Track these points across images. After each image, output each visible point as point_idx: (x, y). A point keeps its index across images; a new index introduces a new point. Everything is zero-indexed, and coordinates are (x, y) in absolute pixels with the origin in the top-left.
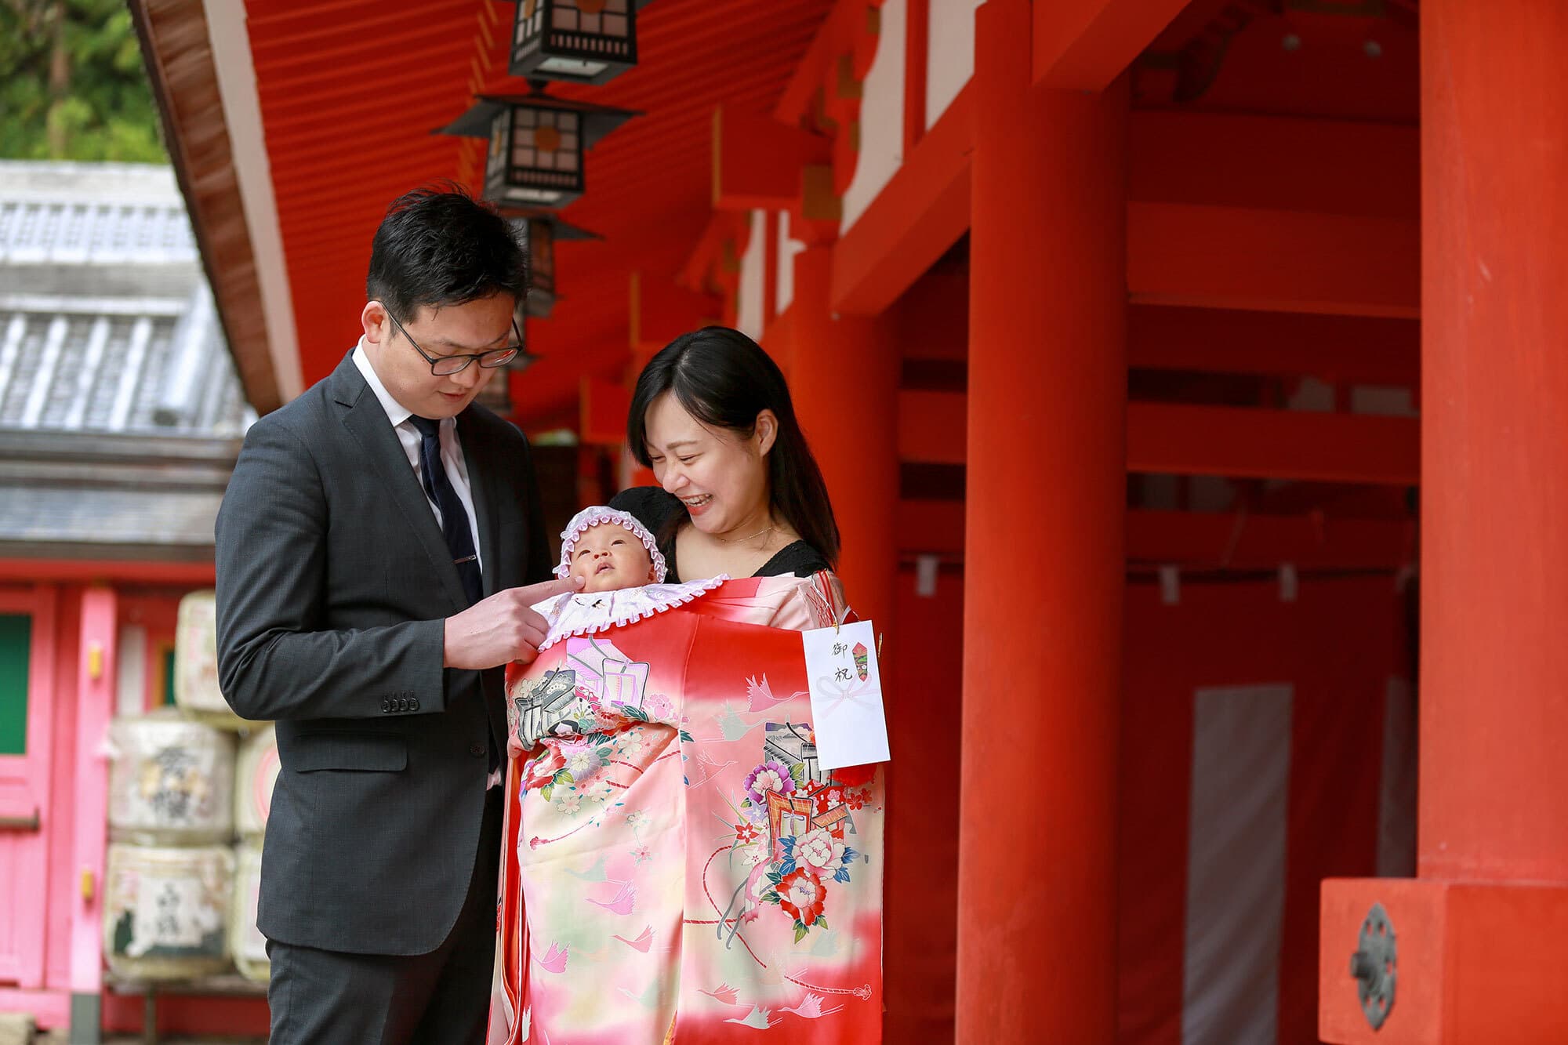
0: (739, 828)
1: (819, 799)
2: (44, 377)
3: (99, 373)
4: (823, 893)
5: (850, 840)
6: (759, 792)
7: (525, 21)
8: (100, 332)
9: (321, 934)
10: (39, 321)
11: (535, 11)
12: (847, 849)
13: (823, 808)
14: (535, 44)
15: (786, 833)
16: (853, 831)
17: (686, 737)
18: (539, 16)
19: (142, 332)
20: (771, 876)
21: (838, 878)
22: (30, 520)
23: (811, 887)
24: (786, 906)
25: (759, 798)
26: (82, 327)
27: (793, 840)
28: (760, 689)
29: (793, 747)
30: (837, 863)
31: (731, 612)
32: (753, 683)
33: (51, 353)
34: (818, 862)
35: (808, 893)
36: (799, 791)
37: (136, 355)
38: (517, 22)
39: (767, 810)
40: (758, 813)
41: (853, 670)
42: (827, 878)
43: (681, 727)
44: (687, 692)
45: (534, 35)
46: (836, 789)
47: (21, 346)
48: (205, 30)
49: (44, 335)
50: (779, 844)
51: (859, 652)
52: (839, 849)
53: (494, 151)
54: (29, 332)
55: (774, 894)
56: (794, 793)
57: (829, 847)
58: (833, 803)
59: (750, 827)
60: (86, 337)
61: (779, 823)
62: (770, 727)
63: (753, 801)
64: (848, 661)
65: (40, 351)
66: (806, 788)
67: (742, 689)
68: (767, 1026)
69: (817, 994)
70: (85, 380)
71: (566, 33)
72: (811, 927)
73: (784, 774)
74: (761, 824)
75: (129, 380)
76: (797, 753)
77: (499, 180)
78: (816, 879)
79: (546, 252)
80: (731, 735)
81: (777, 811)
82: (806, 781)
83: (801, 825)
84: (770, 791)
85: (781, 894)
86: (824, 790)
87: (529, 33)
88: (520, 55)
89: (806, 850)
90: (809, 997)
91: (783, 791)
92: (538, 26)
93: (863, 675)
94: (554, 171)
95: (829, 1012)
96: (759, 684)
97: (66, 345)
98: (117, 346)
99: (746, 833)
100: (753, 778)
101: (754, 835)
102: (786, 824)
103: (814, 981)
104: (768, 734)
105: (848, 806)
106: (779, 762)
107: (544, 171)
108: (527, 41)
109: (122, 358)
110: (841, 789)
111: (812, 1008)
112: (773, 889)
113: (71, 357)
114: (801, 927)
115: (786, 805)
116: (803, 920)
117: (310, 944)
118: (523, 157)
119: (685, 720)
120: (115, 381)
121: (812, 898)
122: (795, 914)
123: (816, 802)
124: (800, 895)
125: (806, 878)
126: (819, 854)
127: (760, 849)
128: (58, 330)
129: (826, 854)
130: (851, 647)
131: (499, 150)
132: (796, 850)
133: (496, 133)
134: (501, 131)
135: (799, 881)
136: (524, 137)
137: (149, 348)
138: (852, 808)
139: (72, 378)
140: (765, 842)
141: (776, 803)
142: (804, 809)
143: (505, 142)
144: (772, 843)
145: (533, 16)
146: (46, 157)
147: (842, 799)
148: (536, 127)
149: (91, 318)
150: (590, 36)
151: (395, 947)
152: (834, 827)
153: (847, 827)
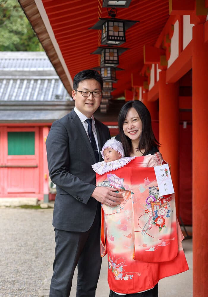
0: (146, 210)
1: (161, 201)
2: (37, 90)
3: (46, 89)
4: (164, 220)
5: (169, 208)
6: (149, 202)
7: (104, 34)
8: (46, 82)
9: (64, 227)
10: (36, 80)
11: (105, 32)
12: (168, 210)
13: (162, 203)
14: (106, 39)
15: (155, 210)
16: (169, 206)
17: (133, 193)
18: (106, 33)
19: (53, 82)
20: (153, 219)
21: (167, 217)
22: (33, 116)
23: (162, 220)
24: (157, 225)
25: (149, 204)
26: (43, 81)
27: (157, 211)
28: (147, 181)
29: (155, 191)
30: (167, 214)
31: (139, 165)
32: (145, 180)
33: (38, 86)
34: (162, 214)
35: (161, 221)
36: (157, 201)
37: (52, 86)
38: (102, 34)
39: (151, 206)
40: (149, 207)
41: (165, 174)
42: (165, 217)
43: (131, 191)
44: (132, 184)
45: (105, 37)
46: (165, 198)
47: (33, 85)
48: (48, 35)
49: (37, 83)
50: (154, 212)
51: (166, 170)
52: (167, 211)
53: (102, 57)
54: (34, 82)
55: (154, 223)
56: (156, 201)
57: (164, 211)
58: (164, 201)
59: (148, 210)
60: (44, 83)
61: (154, 208)
62: (150, 188)
63: (148, 205)
64: (164, 173)
65: (36, 86)
66: (159, 200)
67: (143, 181)
68: (154, 250)
69: (165, 241)
70: (44, 90)
71: (111, 36)
72: (163, 228)
73: (154, 198)
74: (150, 209)
75: (51, 90)
76: (156, 193)
77: (103, 62)
78: (162, 218)
79: (114, 73)
80: (142, 192)
81: (153, 205)
82: (159, 198)
83: (158, 207)
84: (151, 202)
85: (156, 222)
86: (162, 199)
87: (104, 36)
88: (103, 40)
89: (160, 212)
90: (163, 242)
91: (154, 201)
92: (106, 35)
93: (167, 175)
94: (113, 60)
95: (167, 244)
96: (147, 179)
97: (41, 84)
98: (49, 84)
99: (147, 211)
100: (147, 200)
101: (149, 211)
102: (155, 208)
103: (164, 239)
104: (149, 190)
105: (168, 201)
106: (152, 195)
107: (111, 61)
108: (104, 38)
109: (50, 86)
110: (166, 198)
111: (164, 244)
112: (154, 222)
113: (42, 86)
114: (160, 228)
115: (155, 204)
116: (161, 227)
117: (62, 229)
118: (107, 58)
119: (132, 190)
120: (49, 90)
121: (162, 222)
122: (159, 226)
123: (161, 202)
124: (160, 221)
125: (160, 218)
126: (163, 212)
127: (150, 214)
128: (39, 82)
129: (164, 212)
130: (164, 169)
131: (103, 57)
132: (158, 213)
133: (102, 54)
134: (103, 53)
135: (159, 219)
136: (107, 54)
137: (55, 84)
138: (168, 202)
139: (42, 90)
140: (151, 212)
141: (152, 204)
142: (159, 204)
143: (104, 56)
144: (153, 212)
145: (105, 33)
146: (39, 51)
147: (166, 200)
148: (109, 52)
149: (45, 80)
150: (116, 36)
151: (80, 230)
152: (165, 206)
153: (168, 206)
